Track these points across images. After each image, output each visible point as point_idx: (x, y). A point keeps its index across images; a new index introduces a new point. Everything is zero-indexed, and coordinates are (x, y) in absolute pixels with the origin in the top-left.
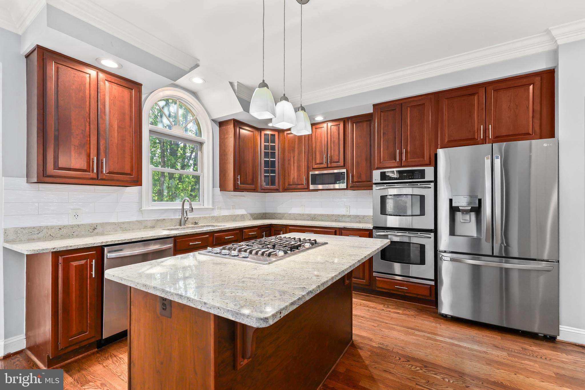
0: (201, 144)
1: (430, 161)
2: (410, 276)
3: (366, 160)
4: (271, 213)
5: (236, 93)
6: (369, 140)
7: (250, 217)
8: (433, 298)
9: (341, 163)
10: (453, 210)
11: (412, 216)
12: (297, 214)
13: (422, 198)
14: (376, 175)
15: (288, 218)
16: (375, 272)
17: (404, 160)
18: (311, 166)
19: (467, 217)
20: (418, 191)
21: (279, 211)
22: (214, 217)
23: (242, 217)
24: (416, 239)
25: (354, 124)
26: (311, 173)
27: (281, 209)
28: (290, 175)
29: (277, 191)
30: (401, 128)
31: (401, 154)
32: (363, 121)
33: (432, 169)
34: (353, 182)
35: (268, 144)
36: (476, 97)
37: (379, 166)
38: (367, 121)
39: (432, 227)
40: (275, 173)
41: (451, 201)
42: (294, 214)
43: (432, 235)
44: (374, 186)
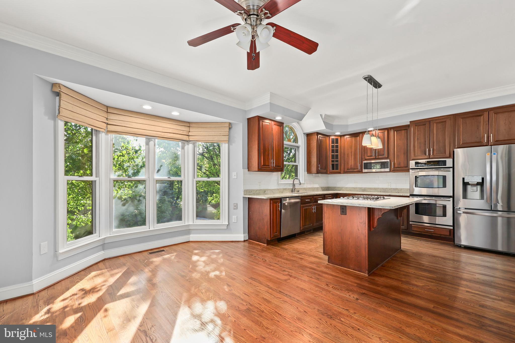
0: (298, 147)
1: (450, 155)
2: (436, 223)
3: (404, 154)
4: (333, 187)
5: (323, 120)
6: (406, 141)
7: (321, 189)
8: (452, 237)
9: (386, 155)
10: (465, 184)
11: (438, 188)
12: (352, 188)
13: (444, 178)
14: (412, 164)
15: (345, 190)
16: (411, 221)
17: (432, 155)
18: (364, 158)
19: (475, 188)
20: (442, 173)
21: (338, 186)
22: (305, 188)
23: (317, 189)
24: (441, 202)
25: (395, 132)
26: (364, 162)
27: (339, 185)
28: (349, 163)
29: (340, 173)
30: (429, 136)
31: (429, 151)
32: (402, 130)
33: (451, 160)
34: (394, 167)
35: (334, 144)
36: (482, 117)
37: (414, 158)
38: (404, 130)
39: (452, 195)
40: (338, 162)
41: (463, 179)
42: (349, 188)
43: (451, 199)
44: (411, 170)
